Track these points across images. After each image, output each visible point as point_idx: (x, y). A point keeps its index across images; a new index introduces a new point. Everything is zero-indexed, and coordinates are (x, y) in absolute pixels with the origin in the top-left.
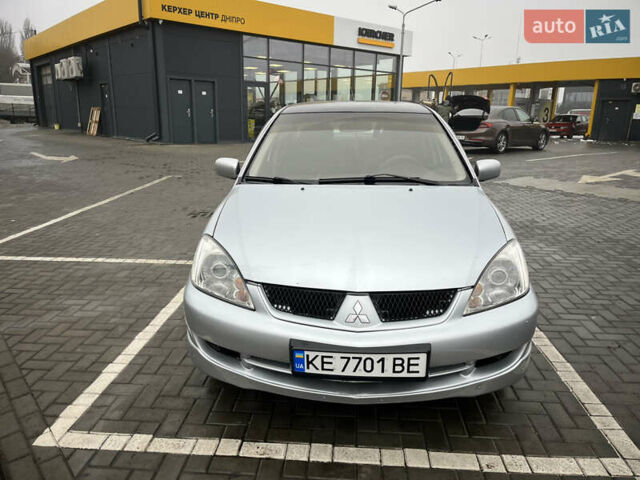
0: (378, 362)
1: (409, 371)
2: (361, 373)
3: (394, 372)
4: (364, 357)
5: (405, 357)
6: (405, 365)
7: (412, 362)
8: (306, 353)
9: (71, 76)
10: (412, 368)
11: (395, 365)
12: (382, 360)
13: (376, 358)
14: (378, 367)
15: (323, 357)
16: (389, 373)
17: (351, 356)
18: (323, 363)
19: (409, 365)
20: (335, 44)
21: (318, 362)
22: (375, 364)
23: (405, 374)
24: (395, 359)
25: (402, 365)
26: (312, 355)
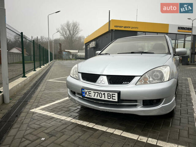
0: (103, 94)
1: (112, 99)
2: (99, 98)
3: (108, 98)
4: (99, 92)
5: (111, 93)
6: (111, 96)
7: (113, 95)
8: (85, 90)
9: (93, 47)
10: (113, 98)
11: (108, 96)
12: (104, 94)
13: (103, 93)
14: (103, 96)
15: (89, 92)
16: (106, 99)
17: (96, 92)
18: (89, 93)
19: (112, 96)
20: (169, 32)
21: (88, 93)
22: (102, 95)
23: (111, 100)
24: (108, 94)
25: (110, 96)
26: (86, 91)
